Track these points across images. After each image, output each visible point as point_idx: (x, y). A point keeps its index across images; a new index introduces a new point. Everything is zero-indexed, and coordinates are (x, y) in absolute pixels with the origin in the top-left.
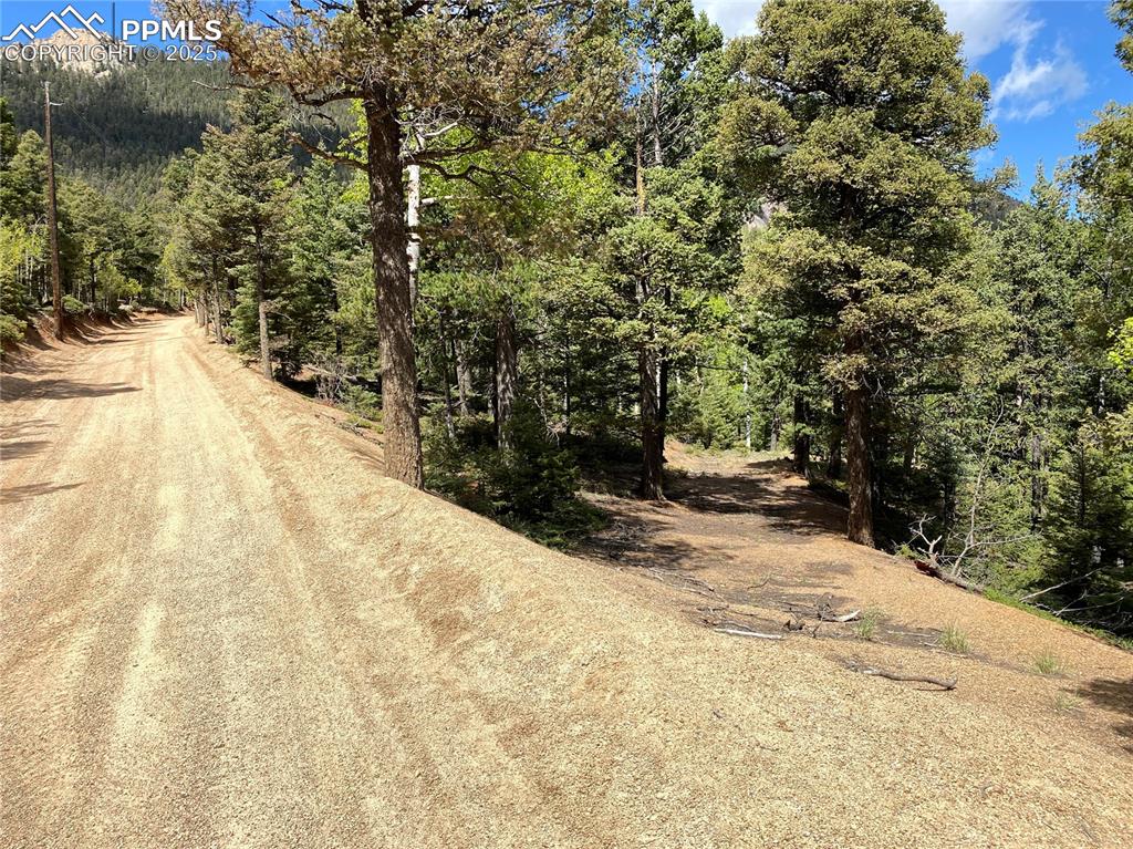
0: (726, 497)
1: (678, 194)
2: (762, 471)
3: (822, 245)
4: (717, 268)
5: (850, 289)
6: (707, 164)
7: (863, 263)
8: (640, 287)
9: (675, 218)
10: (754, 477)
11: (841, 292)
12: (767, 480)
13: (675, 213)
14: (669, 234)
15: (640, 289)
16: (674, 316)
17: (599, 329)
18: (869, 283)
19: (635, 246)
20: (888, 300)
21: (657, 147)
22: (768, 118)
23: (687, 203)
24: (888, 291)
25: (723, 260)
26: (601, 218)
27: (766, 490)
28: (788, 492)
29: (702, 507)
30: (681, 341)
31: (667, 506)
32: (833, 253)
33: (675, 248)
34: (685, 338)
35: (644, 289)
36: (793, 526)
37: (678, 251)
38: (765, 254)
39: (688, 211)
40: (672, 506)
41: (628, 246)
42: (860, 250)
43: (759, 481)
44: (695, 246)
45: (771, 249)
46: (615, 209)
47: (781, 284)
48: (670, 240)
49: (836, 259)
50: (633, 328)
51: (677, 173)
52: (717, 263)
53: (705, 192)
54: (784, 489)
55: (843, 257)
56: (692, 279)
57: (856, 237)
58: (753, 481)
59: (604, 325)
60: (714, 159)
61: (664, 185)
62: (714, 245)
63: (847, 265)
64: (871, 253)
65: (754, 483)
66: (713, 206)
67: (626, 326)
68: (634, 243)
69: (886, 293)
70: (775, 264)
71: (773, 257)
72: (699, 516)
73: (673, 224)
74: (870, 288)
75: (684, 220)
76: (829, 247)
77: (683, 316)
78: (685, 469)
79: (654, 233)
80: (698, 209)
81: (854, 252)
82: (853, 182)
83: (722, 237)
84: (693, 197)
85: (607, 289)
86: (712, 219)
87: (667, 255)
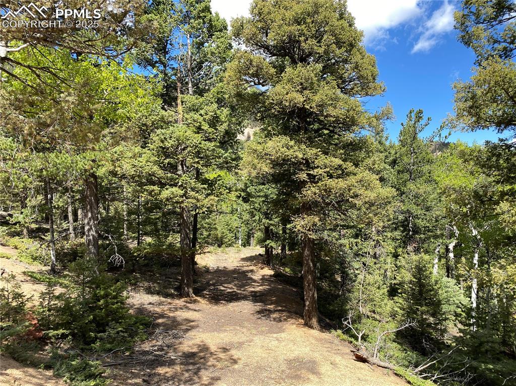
0: (230, 286)
1: (202, 112)
2: (248, 263)
3: (292, 147)
4: (226, 158)
5: (308, 175)
6: (219, 96)
7: (316, 159)
8: (180, 166)
9: (200, 126)
10: (245, 269)
11: (303, 176)
12: (252, 271)
13: (200, 123)
14: (196, 135)
15: (180, 167)
16: (199, 186)
17: (150, 193)
18: (320, 171)
19: (175, 141)
20: (331, 183)
21: (190, 85)
22: (257, 66)
23: (207, 117)
24: (331, 176)
25: (230, 153)
26: (153, 123)
27: (251, 279)
28: (264, 279)
29: (217, 298)
30: (204, 201)
31: (195, 301)
32: (297, 151)
33: (200, 144)
34: (207, 200)
35: (183, 167)
36: (270, 311)
37: (202, 146)
38: (256, 151)
39: (208, 123)
40: (199, 302)
41: (170, 141)
42: (314, 151)
43: (248, 271)
44: (213, 144)
45: (259, 148)
46: (163, 118)
47: (267, 170)
48: (197, 138)
49: (301, 156)
50: (173, 193)
51: (201, 100)
52: (226, 155)
53: (218, 112)
54: (261, 277)
55: (304, 154)
56: (211, 163)
57: (311, 142)
58: (244, 272)
59: (153, 191)
60: (224, 93)
61: (193, 105)
62: (223, 144)
63: (307, 160)
64: (321, 153)
65: (244, 273)
66: (223, 120)
67: (167, 192)
68: (173, 139)
69: (330, 178)
70: (261, 157)
71: (261, 153)
72: (215, 307)
73: (199, 129)
74: (321, 175)
75: (205, 127)
76: (296, 148)
77: (206, 186)
78: (208, 266)
79: (187, 134)
80: (214, 122)
81: (311, 152)
82: (311, 107)
83: (228, 140)
84: (211, 114)
85: (155, 168)
86: (222, 128)
87: (196, 148)
